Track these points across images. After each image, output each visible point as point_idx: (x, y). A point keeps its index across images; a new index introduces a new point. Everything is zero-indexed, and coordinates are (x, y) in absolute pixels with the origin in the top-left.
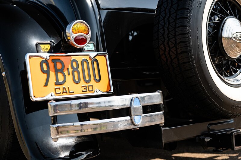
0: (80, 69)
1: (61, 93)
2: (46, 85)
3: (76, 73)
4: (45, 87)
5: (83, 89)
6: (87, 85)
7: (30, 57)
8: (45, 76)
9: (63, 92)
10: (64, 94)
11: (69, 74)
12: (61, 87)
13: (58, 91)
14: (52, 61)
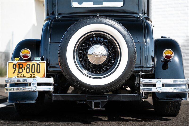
0: (30, 68)
1: (20, 76)
2: (14, 73)
3: (28, 69)
4: (13, 74)
5: (30, 76)
6: (32, 74)
7: (9, 63)
8: (14, 69)
9: (21, 76)
10: (21, 77)
11: (25, 69)
12: (20, 74)
13: (18, 76)
14: (18, 64)
